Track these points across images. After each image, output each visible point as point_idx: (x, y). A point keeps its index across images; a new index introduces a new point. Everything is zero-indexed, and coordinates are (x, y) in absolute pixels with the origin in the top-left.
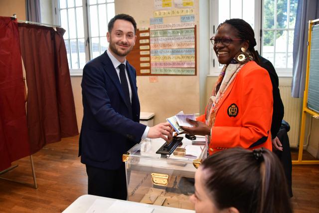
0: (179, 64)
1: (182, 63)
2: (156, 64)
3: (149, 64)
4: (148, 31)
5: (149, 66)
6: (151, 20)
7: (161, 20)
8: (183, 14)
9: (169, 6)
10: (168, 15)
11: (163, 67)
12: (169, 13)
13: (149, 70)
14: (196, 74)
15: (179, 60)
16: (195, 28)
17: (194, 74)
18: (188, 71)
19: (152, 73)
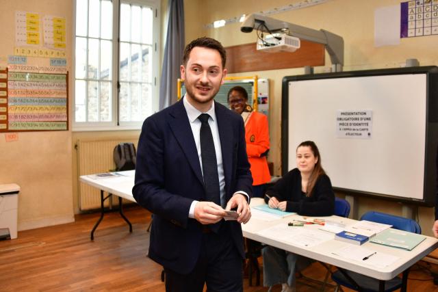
0: (47, 117)
1: (51, 116)
2: (16, 117)
3: (5, 116)
4: (6, 71)
5: (5, 119)
6: (10, 58)
7: (24, 59)
8: (53, 56)
9: (36, 44)
10: (34, 55)
11: (26, 120)
12: (35, 52)
13: (5, 125)
14: (68, 129)
15: (47, 112)
16: (67, 75)
17: (66, 128)
18: (58, 125)
19: (10, 128)
